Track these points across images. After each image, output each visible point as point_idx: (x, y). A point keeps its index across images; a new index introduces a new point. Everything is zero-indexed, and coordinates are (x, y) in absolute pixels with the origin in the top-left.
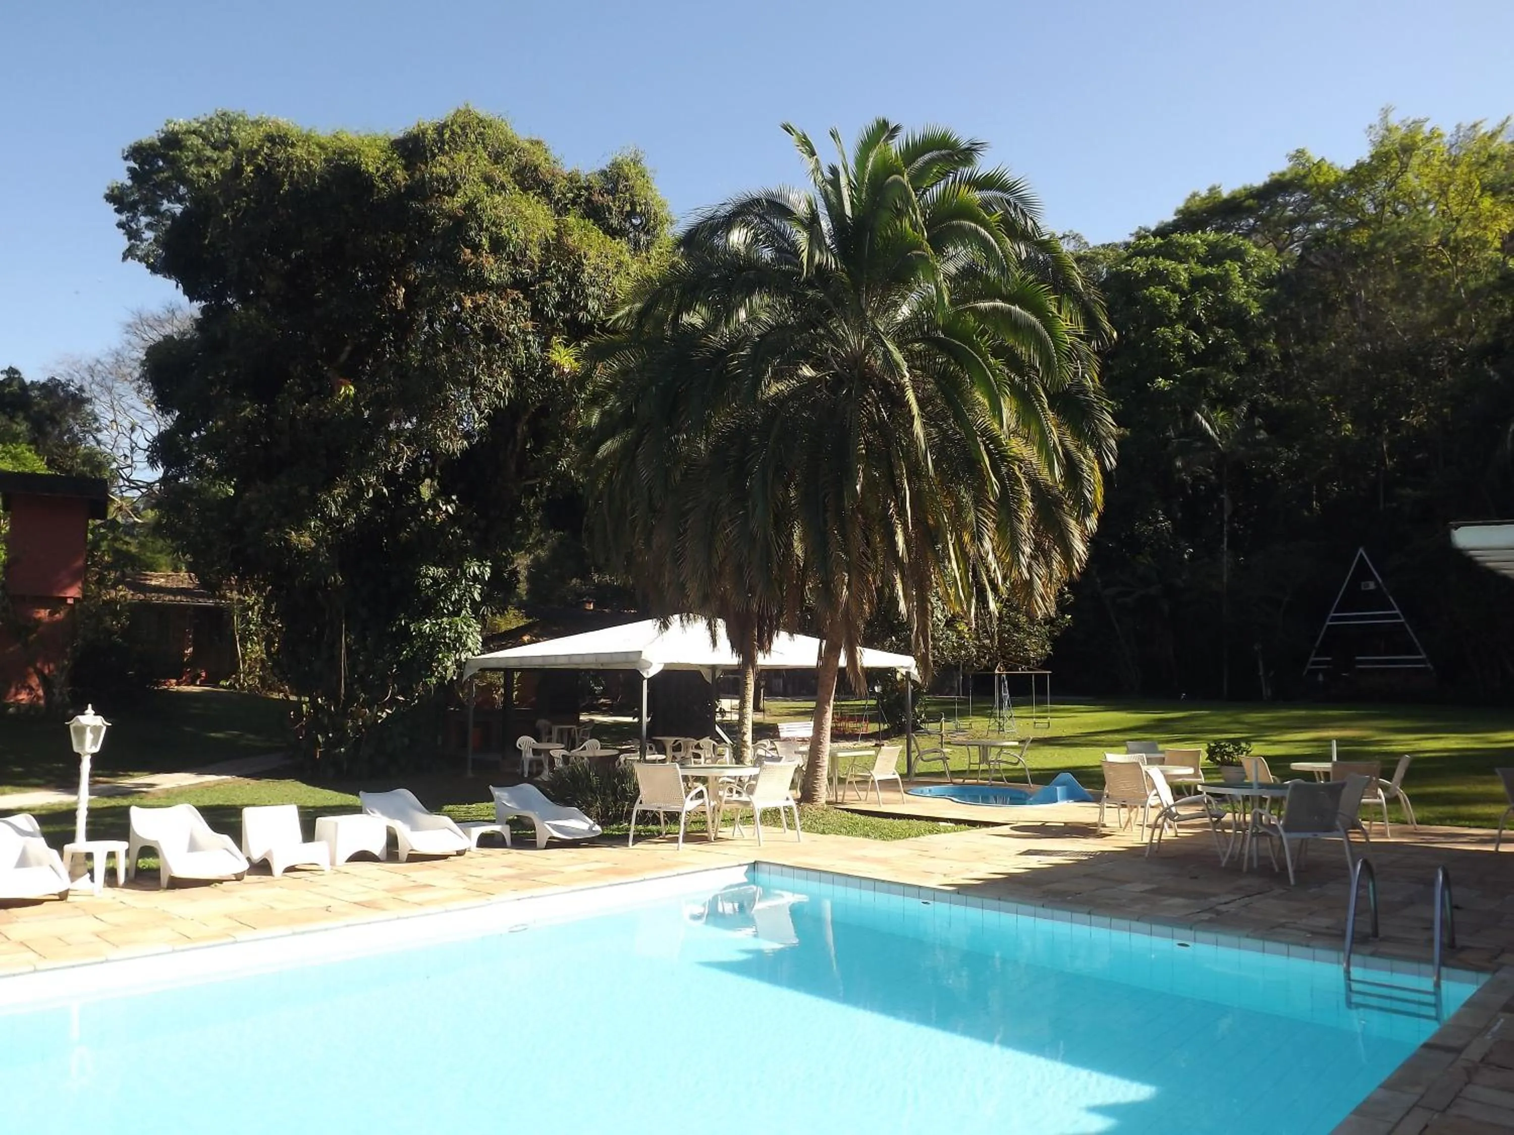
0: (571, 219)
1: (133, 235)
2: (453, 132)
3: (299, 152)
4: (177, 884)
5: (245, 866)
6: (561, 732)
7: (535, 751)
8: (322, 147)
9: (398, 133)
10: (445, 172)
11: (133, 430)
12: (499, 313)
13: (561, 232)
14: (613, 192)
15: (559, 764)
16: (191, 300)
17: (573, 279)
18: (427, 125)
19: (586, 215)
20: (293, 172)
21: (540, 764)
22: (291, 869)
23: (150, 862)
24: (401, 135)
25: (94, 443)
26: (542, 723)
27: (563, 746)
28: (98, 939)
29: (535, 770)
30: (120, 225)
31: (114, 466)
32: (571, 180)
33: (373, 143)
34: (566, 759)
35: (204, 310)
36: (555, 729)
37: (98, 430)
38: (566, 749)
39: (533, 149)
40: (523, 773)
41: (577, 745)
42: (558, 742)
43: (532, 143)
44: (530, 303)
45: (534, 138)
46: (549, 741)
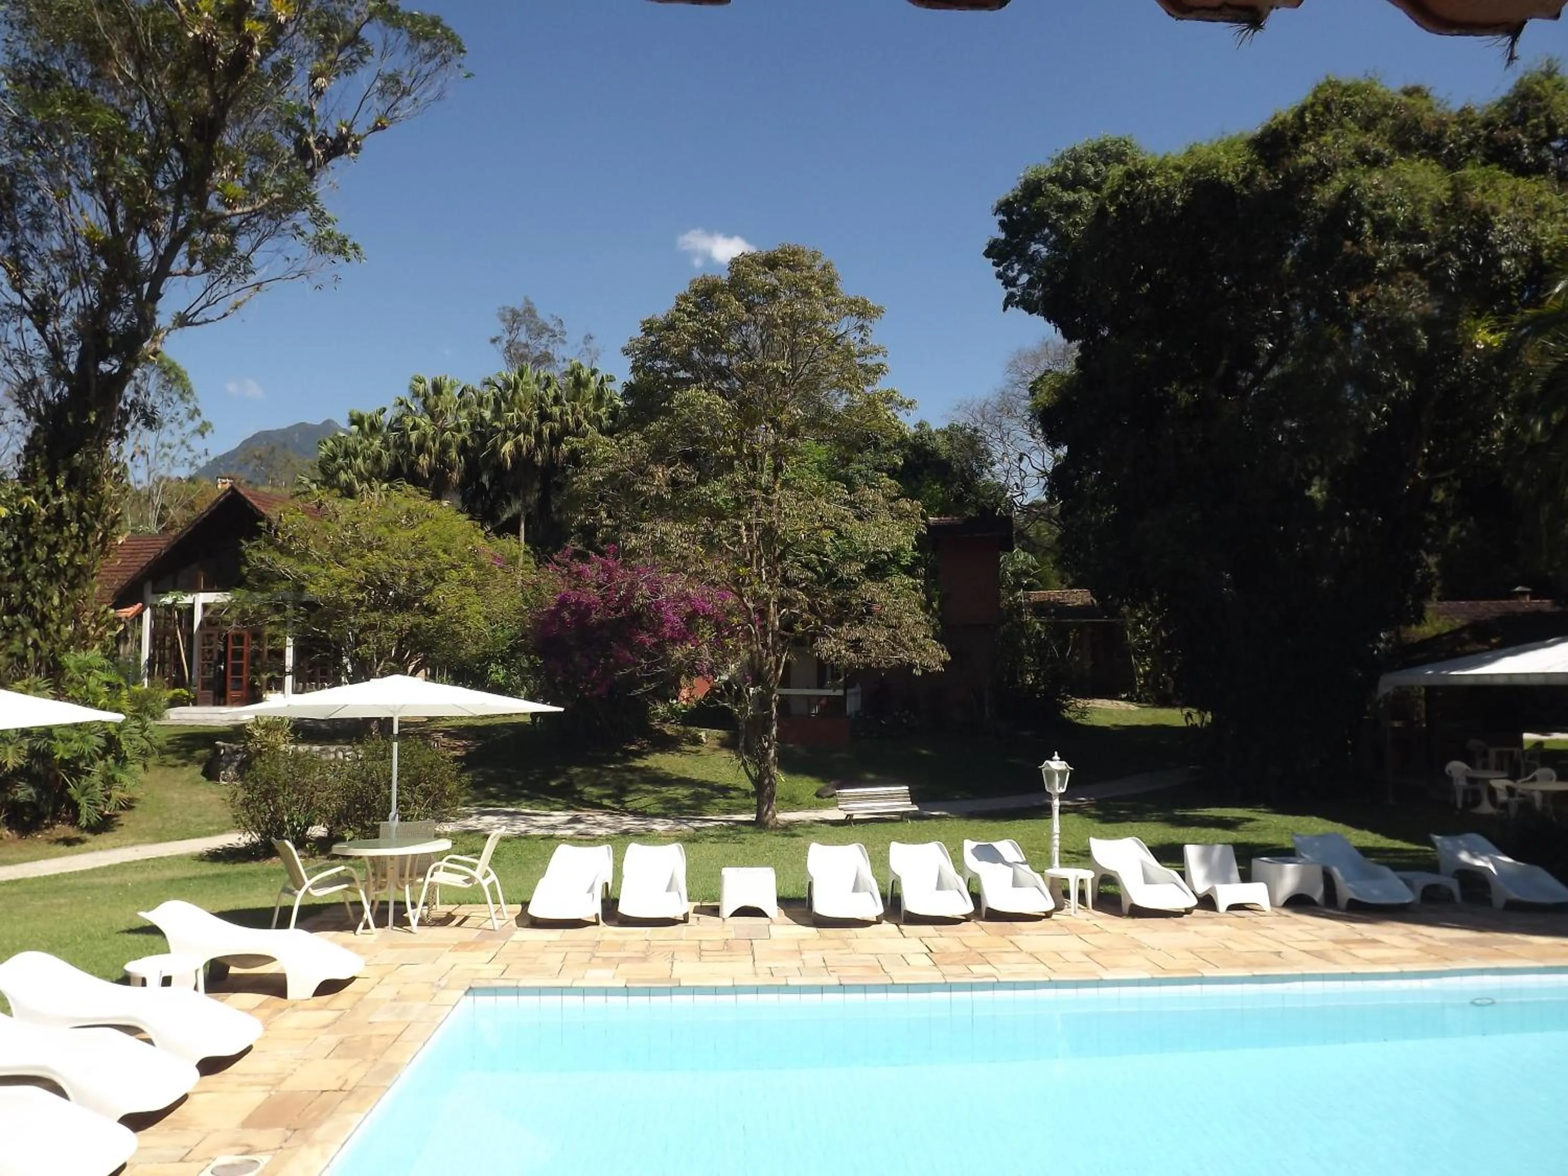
0: (1469, 172)
1: (1009, 283)
2: (1314, 114)
3: (1158, 181)
4: (1138, 912)
5: (1194, 902)
6: (1500, 755)
7: (1471, 780)
8: (1179, 169)
9: (1255, 130)
10: (1312, 160)
11: (1021, 459)
12: (1391, 301)
13: (1458, 189)
14: (1521, 121)
15: (1502, 797)
16: (1069, 341)
17: (1480, 242)
18: (1285, 113)
19: (1489, 159)
20: (1153, 202)
21: (1477, 793)
22: (1232, 908)
23: (1110, 889)
24: (1259, 131)
25: (989, 477)
26: (1474, 743)
27: (1506, 775)
28: (1086, 959)
29: (1470, 800)
30: (999, 276)
31: (1009, 494)
32: (1462, 123)
33: (1229, 146)
34: (1510, 791)
35: (1081, 348)
36: (1493, 752)
37: (993, 464)
38: (1509, 778)
39: (1411, 101)
40: (1455, 803)
41: (1523, 770)
42: (1497, 769)
43: (1408, 93)
44: (1427, 282)
45: (1411, 84)
46: (1485, 767)
